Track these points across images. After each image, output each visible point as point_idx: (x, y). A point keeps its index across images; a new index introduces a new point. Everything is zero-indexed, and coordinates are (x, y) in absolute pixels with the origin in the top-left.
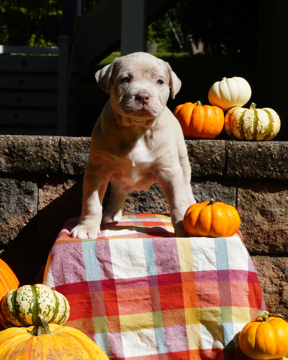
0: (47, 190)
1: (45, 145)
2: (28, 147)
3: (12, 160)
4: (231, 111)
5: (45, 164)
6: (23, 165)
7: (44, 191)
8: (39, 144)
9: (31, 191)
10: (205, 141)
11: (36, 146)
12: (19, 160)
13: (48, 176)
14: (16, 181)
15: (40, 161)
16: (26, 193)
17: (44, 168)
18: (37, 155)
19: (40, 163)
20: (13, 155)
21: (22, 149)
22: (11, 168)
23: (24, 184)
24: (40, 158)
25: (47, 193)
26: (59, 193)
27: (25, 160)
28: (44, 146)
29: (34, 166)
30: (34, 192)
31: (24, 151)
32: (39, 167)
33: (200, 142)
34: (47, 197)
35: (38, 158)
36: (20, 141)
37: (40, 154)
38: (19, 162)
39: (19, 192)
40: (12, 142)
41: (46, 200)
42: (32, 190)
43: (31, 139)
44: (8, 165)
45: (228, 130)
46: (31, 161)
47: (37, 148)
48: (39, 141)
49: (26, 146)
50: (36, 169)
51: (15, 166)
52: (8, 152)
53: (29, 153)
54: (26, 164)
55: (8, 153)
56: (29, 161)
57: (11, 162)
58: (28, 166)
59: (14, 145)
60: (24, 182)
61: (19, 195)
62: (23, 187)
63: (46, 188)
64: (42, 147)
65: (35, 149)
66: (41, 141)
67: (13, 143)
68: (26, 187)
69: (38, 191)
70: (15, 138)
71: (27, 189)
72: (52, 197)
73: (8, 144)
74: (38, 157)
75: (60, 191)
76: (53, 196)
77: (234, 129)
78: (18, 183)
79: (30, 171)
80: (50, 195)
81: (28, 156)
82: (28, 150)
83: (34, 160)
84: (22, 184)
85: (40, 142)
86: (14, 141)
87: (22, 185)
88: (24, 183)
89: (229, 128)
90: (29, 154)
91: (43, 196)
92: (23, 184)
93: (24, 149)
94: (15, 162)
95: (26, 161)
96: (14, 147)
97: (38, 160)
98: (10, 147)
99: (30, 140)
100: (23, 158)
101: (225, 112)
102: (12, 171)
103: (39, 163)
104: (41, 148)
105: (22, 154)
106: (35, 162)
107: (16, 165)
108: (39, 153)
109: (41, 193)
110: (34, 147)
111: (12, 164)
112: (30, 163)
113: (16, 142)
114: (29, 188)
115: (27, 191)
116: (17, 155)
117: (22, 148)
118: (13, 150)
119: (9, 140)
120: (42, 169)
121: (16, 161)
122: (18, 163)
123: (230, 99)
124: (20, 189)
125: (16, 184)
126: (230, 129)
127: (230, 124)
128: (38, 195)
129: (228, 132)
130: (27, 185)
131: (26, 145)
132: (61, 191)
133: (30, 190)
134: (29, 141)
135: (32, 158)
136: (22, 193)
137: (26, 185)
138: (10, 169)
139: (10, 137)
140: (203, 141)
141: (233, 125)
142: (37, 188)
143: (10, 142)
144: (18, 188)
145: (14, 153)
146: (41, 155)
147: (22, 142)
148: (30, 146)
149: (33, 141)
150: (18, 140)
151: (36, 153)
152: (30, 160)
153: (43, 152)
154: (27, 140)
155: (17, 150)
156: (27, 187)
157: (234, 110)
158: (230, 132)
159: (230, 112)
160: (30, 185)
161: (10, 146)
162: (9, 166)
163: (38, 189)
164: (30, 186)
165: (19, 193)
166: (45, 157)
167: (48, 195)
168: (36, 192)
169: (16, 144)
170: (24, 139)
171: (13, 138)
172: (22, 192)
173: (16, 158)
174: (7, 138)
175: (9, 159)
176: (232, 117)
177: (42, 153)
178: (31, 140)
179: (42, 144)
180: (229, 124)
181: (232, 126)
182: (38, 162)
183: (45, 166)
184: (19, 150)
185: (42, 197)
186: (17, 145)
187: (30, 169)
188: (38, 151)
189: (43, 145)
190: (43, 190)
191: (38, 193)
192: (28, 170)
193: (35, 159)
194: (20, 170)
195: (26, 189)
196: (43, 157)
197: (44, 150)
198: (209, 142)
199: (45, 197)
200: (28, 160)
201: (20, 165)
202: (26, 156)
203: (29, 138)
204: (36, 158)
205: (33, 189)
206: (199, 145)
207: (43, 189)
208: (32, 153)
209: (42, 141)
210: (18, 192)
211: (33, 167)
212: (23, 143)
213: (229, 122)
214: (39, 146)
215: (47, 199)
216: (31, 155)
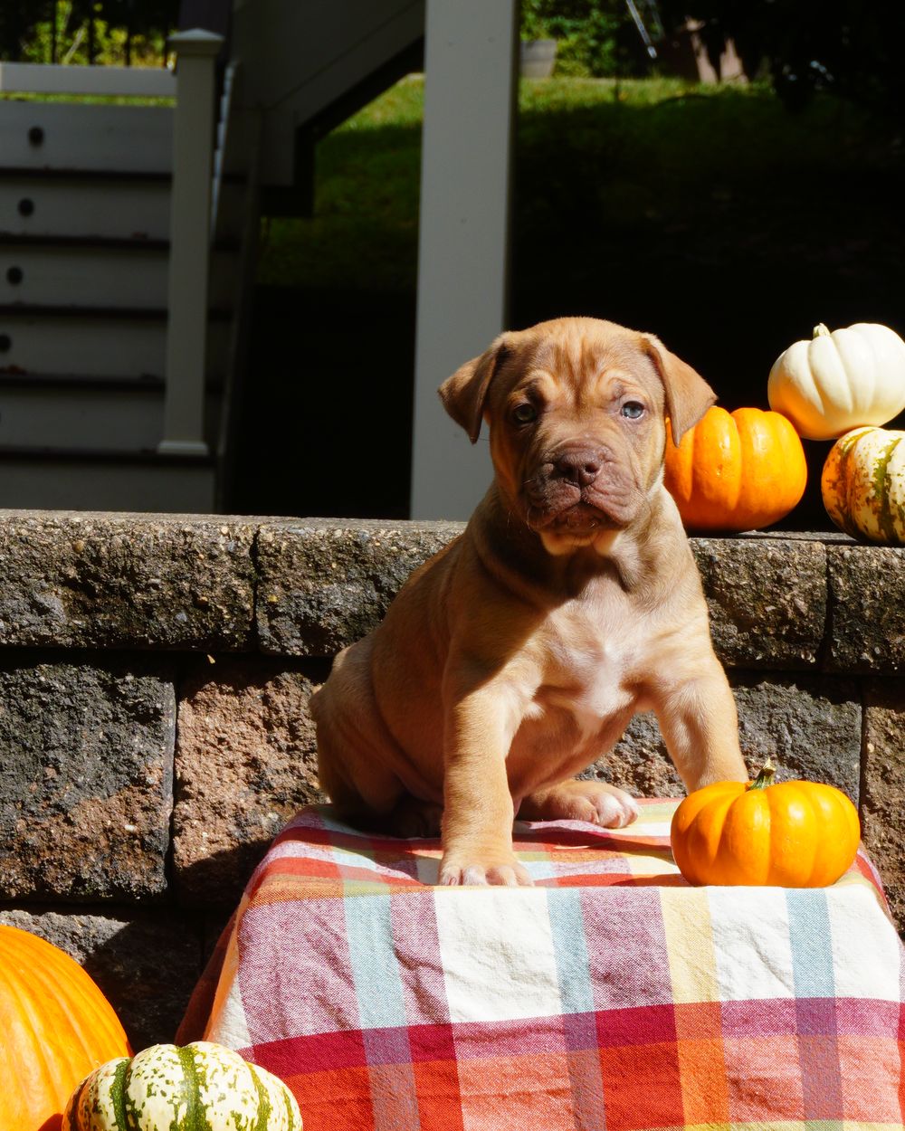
0: (208, 706)
1: (203, 553)
2: (144, 561)
3: (89, 603)
4: (848, 442)
5: (204, 620)
6: (128, 623)
7: (196, 712)
8: (183, 550)
9: (151, 712)
10: (756, 546)
11: (173, 558)
12: (114, 605)
13: (212, 661)
14: (103, 676)
15: (185, 608)
16: (135, 718)
17: (200, 634)
18: (174, 589)
19: (188, 616)
20: (94, 589)
21: (124, 567)
22: (85, 633)
23: (131, 687)
24: (186, 597)
25: (207, 720)
26: (249, 717)
27: (132, 604)
28: (200, 558)
29: (165, 627)
30: (163, 715)
31: (131, 575)
32: (181, 628)
33: (739, 548)
34: (207, 731)
35: (179, 598)
36: (118, 540)
37: (186, 585)
38: (114, 611)
39: (112, 712)
40: (90, 542)
41: (205, 742)
42: (156, 709)
43: (156, 531)
44: (76, 622)
45: (838, 507)
46: (156, 607)
47: (176, 563)
48: (182, 541)
49: (138, 557)
50: (171, 635)
51: (101, 624)
52: (77, 577)
53: (147, 580)
54: (139, 620)
55: (74, 578)
56: (148, 610)
57: (86, 611)
58: (145, 624)
59: (98, 552)
60: (129, 678)
61: (110, 723)
62: (125, 697)
63: (206, 703)
64: (192, 559)
65: (170, 567)
66: (189, 539)
67: (94, 547)
68: (135, 698)
69: (178, 710)
70: (101, 529)
71: (140, 703)
72: (224, 732)
73: (75, 548)
74: (180, 593)
75: (253, 712)
76: (227, 730)
77: (857, 504)
78: (110, 682)
79: (151, 641)
80: (218, 725)
81: (146, 590)
82: (146, 570)
83: (165, 606)
84: (122, 685)
85: (186, 543)
86: (97, 539)
87: (122, 690)
88: (127, 684)
89: (838, 500)
90: (148, 586)
91: (194, 729)
92: (126, 687)
93: (132, 566)
94: (100, 611)
95: (136, 610)
96: (97, 561)
97: (180, 604)
98: (84, 559)
99: (151, 536)
100: (125, 596)
102: (87, 641)
103: (182, 616)
104: (191, 565)
105: (123, 583)
106: (170, 613)
107: (103, 621)
108: (181, 580)
109: (187, 720)
110: (165, 559)
111: (90, 618)
112: (150, 615)
113: (103, 541)
114: (145, 701)
115: (137, 712)
116: (107, 585)
117: (126, 563)
118: (93, 568)
119: (80, 536)
120: (193, 636)
121: (103, 609)
122: (108, 616)
124: (114, 704)
125: (101, 685)
126: (842, 505)
127: (845, 485)
128: (177, 724)
129: (837, 512)
130: (138, 689)
131: (140, 553)
132: (256, 712)
133: (148, 709)
134: (149, 540)
135: (158, 600)
136: (120, 716)
137: (136, 692)
138: (83, 633)
139: (82, 525)
140: (751, 545)
141: (852, 490)
142: (172, 702)
143: (82, 544)
144: (109, 700)
145: (96, 578)
146: (190, 590)
147: (124, 542)
148: (154, 556)
149: (161, 541)
150: (112, 535)
151: (172, 582)
152: (151, 607)
153: (197, 576)
154: (142, 536)
155: (106, 571)
156: (141, 697)
157: (857, 438)
158: (841, 512)
159: (845, 446)
160: (150, 692)
161: (81, 556)
162: (80, 623)
163: (178, 704)
164: (148, 695)
165: (111, 716)
166: (203, 596)
167: (211, 727)
168: (169, 716)
169: (103, 549)
170: (133, 534)
171: (95, 528)
172: (122, 713)
173: (104, 596)
174: (72, 528)
175: (79, 601)
176: (849, 463)
177: (193, 581)
178: (156, 537)
179: (195, 552)
180: (839, 485)
181: (852, 495)
182: (178, 611)
183: (205, 627)
184: (114, 571)
185: (189, 730)
186: (109, 552)
187: (152, 636)
188: (179, 573)
189: (197, 554)
190: (194, 708)
191: (177, 718)
192: (145, 640)
193: (169, 601)
194: (115, 638)
195: (135, 705)
196: (198, 596)
197: (199, 572)
198: (770, 548)
199: (200, 733)
200: (144, 604)
201: (117, 620)
202: (138, 589)
203: (150, 528)
204: (173, 597)
205: (159, 706)
206: (735, 557)
207: (194, 703)
208: (158, 581)
209: (195, 539)
210: (107, 714)
211: (163, 629)
212: (128, 547)
213: (839, 479)
214: (184, 558)
215: (208, 738)
216: (155, 586)
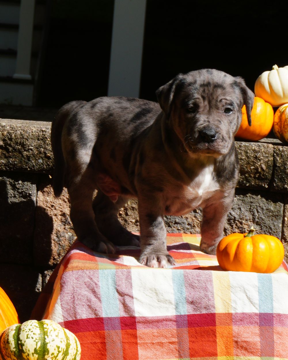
0: (48, 193)
1: (49, 138)
2: (28, 140)
3: (7, 155)
4: (283, 108)
5: (48, 162)
6: (21, 162)
7: (44, 195)
8: (42, 137)
9: (28, 194)
10: (248, 144)
11: (38, 140)
12: (16, 156)
13: (51, 177)
14: (11, 181)
15: (42, 158)
16: (22, 197)
17: (47, 167)
18: (38, 151)
19: (43, 161)
20: (9, 149)
21: (20, 142)
22: (5, 165)
23: (21, 185)
24: (42, 154)
25: (48, 198)
26: (63, 198)
27: (23, 156)
28: (48, 140)
29: (34, 164)
30: (32, 196)
31: (23, 145)
32: (40, 165)
33: (242, 145)
34: (47, 202)
35: (40, 154)
36: (19, 132)
37: (42, 149)
38: (16, 158)
39: (14, 194)
40: (8, 133)
41: (47, 206)
42: (29, 194)
43: (32, 130)
44: (2, 161)
45: (278, 132)
46: (31, 157)
47: (39, 142)
48: (42, 133)
49: (26, 139)
50: (36, 167)
51: (11, 162)
52: (3, 145)
53: (28, 147)
54: (25, 161)
55: (2, 145)
56: (28, 158)
57: (6, 157)
58: (27, 163)
59: (11, 136)
60: (20, 182)
61: (13, 198)
62: (18, 189)
63: (47, 192)
64: (45, 140)
65: (37, 143)
66: (44, 133)
67: (10, 134)
68: (22, 189)
69: (37, 194)
70: (12, 128)
71: (24, 191)
72: (54, 203)
73: (3, 134)
74: (40, 153)
75: (64, 196)
76: (55, 202)
77: (285, 131)
78: (13, 183)
79: (29, 169)
80: (51, 200)
81: (28, 151)
82: (28, 143)
83: (34, 157)
84: (17, 184)
85: (43, 134)
86: (11, 131)
87: (18, 186)
88: (19, 184)
89: (279, 130)
90: (29, 149)
91: (43, 201)
92: (19, 185)
93: (23, 142)
94: (11, 158)
95: (24, 158)
96: (11, 139)
97: (40, 156)
98: (6, 139)
99: (30, 131)
100: (20, 152)
101: (275, 109)
102: (6, 168)
103: (41, 161)
104: (44, 142)
105: (20, 148)
106: (36, 159)
107: (12, 161)
108: (41, 148)
109: (40, 198)
110: (35, 140)
111: (7, 160)
112: (29, 160)
113: (13, 132)
114: (26, 190)
115: (23, 194)
116: (14, 148)
117: (21, 141)
118: (9, 142)
119: (4, 130)
120: (44, 168)
121: (12, 157)
122: (14, 160)
123: (281, 94)
124: (14, 191)
125: (10, 184)
126: (280, 131)
127: (281, 124)
128: (37, 199)
129: (278, 133)
130: (23, 186)
131: (26, 137)
132: (65, 196)
133: (26, 193)
134: (30, 133)
135: (32, 154)
136: (16, 195)
137: (23, 187)
138: (4, 165)
139: (5, 126)
140: (247, 144)
141: (284, 126)
142: (35, 191)
143: (5, 133)
144: (12, 190)
145: (10, 145)
146: (44, 151)
147: (21, 133)
148: (31, 138)
149: (34, 133)
150: (16, 130)
151: (38, 148)
152: (29, 157)
153: (47, 147)
154: (27, 131)
155: (14, 143)
156: (24, 189)
157: (286, 108)
158: (279, 134)
159: (282, 110)
160: (28, 187)
161: (5, 137)
162: (3, 161)
163: (37, 192)
164: (27, 189)
165: (13, 195)
166: (48, 154)
167: (49, 201)
168: (34, 196)
169: (13, 135)
170: (24, 130)
171: (10, 127)
172: (17, 194)
173: (13, 152)
174: (2, 127)
175: (3, 154)
176: (283, 116)
177: (45, 148)
178: (32, 132)
179: (46, 138)
180: (279, 124)
181: (283, 128)
182: (39, 159)
183: (48, 165)
184: (17, 143)
185: (41, 202)
186: (15, 136)
187: (29, 168)
188: (40, 145)
189: (47, 138)
190: (43, 194)
191: (37, 197)
192: (27, 169)
193: (36, 155)
194: (16, 167)
195: (22, 192)
196: (46, 154)
197: (47, 145)
198: (253, 146)
199: (45, 203)
200: (27, 156)
201: (17, 161)
202: (25, 150)
203: (30, 128)
204: (37, 154)
205: (30, 192)
206: (241, 149)
207: (43, 192)
208: (32, 148)
209: (46, 133)
210: (11, 195)
211: (33, 165)
212: (22, 135)
213: (279, 122)
214: (42, 140)
215: (48, 205)
216: (31, 150)
